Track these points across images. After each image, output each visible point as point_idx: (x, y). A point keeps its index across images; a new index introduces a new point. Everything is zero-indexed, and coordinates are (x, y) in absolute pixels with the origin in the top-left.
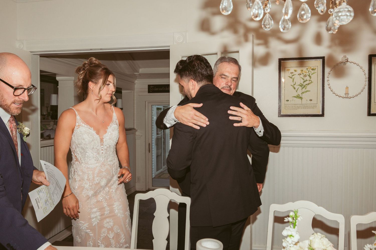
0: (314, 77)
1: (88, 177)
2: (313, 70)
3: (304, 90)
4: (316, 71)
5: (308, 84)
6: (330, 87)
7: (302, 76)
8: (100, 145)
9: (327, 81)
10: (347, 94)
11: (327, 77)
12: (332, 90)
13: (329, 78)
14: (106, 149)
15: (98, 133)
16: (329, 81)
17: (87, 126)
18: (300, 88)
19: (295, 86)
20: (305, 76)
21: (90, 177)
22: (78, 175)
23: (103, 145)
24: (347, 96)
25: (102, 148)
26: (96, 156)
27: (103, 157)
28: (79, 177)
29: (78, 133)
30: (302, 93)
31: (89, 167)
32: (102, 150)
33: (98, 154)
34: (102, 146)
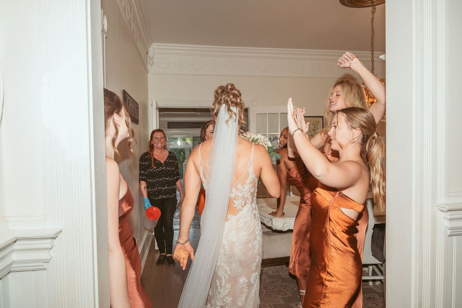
0: (319, 126)
2: (318, 122)
3: (314, 132)
4: (319, 123)
5: (316, 129)
7: (313, 125)
18: (313, 131)
19: (311, 130)
20: (315, 125)
30: (314, 134)
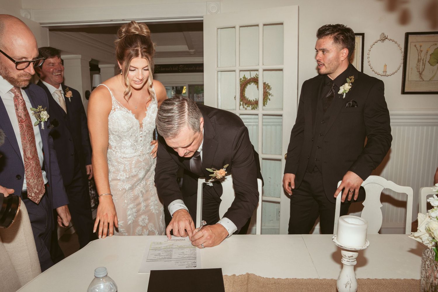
1: (125, 168)
6: (370, 64)
8: (139, 132)
9: (368, 58)
10: (385, 72)
11: (368, 54)
12: (371, 67)
13: (369, 56)
14: (145, 136)
15: (137, 117)
16: (369, 58)
17: (125, 108)
21: (127, 168)
22: (112, 165)
23: (141, 131)
24: (384, 74)
25: (141, 135)
26: (134, 144)
27: (142, 145)
28: (114, 168)
29: (113, 118)
31: (125, 157)
32: (141, 137)
33: (137, 141)
34: (141, 133)
